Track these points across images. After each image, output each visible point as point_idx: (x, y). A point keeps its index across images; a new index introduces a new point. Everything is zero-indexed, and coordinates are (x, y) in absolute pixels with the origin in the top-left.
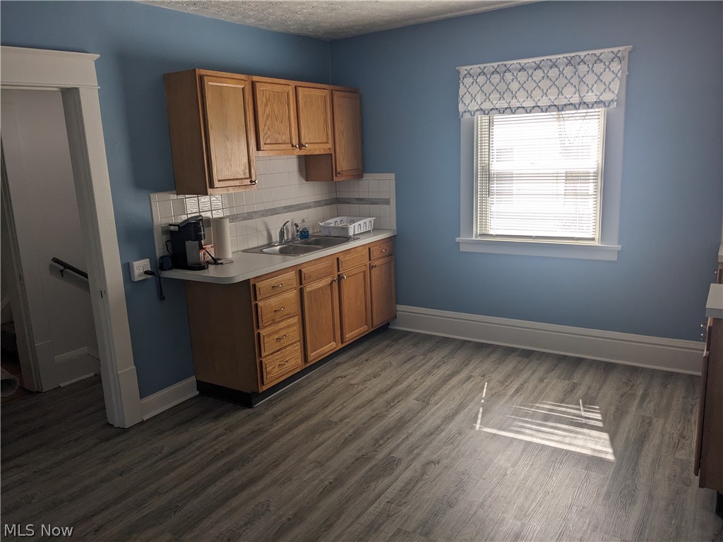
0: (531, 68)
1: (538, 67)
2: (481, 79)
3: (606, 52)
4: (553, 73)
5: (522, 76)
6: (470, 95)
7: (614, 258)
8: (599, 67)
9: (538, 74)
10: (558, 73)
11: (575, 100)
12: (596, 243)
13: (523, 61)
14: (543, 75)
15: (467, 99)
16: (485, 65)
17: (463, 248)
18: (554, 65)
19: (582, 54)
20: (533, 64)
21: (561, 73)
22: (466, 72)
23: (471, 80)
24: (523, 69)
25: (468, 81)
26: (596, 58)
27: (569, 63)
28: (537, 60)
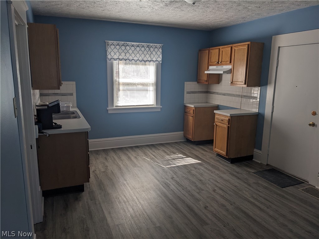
0: (136, 46)
1: (138, 46)
2: (118, 47)
3: (158, 45)
4: (143, 49)
5: (133, 48)
6: (114, 53)
7: (160, 110)
8: (156, 50)
9: (138, 49)
10: (144, 49)
11: (149, 59)
12: (154, 106)
13: (133, 43)
14: (139, 49)
15: (112, 54)
16: (119, 42)
17: (109, 112)
18: (143, 46)
19: (151, 44)
20: (136, 45)
21: (145, 49)
22: (111, 43)
23: (114, 47)
24: (133, 46)
25: (113, 47)
26: (155, 47)
27: (148, 47)
28: (138, 44)
